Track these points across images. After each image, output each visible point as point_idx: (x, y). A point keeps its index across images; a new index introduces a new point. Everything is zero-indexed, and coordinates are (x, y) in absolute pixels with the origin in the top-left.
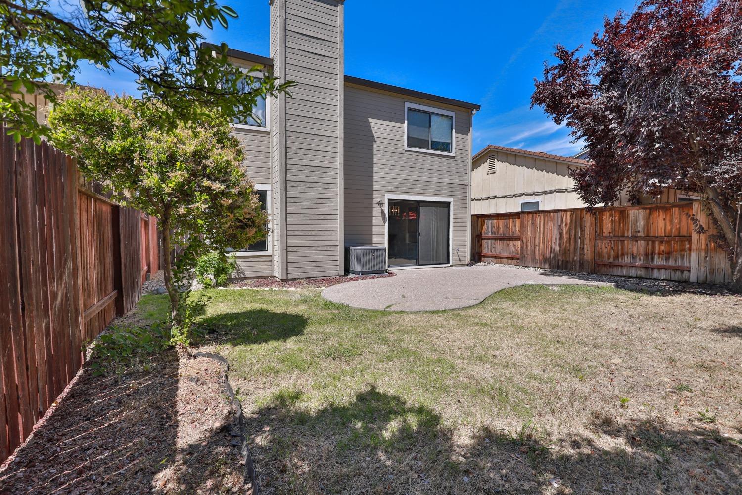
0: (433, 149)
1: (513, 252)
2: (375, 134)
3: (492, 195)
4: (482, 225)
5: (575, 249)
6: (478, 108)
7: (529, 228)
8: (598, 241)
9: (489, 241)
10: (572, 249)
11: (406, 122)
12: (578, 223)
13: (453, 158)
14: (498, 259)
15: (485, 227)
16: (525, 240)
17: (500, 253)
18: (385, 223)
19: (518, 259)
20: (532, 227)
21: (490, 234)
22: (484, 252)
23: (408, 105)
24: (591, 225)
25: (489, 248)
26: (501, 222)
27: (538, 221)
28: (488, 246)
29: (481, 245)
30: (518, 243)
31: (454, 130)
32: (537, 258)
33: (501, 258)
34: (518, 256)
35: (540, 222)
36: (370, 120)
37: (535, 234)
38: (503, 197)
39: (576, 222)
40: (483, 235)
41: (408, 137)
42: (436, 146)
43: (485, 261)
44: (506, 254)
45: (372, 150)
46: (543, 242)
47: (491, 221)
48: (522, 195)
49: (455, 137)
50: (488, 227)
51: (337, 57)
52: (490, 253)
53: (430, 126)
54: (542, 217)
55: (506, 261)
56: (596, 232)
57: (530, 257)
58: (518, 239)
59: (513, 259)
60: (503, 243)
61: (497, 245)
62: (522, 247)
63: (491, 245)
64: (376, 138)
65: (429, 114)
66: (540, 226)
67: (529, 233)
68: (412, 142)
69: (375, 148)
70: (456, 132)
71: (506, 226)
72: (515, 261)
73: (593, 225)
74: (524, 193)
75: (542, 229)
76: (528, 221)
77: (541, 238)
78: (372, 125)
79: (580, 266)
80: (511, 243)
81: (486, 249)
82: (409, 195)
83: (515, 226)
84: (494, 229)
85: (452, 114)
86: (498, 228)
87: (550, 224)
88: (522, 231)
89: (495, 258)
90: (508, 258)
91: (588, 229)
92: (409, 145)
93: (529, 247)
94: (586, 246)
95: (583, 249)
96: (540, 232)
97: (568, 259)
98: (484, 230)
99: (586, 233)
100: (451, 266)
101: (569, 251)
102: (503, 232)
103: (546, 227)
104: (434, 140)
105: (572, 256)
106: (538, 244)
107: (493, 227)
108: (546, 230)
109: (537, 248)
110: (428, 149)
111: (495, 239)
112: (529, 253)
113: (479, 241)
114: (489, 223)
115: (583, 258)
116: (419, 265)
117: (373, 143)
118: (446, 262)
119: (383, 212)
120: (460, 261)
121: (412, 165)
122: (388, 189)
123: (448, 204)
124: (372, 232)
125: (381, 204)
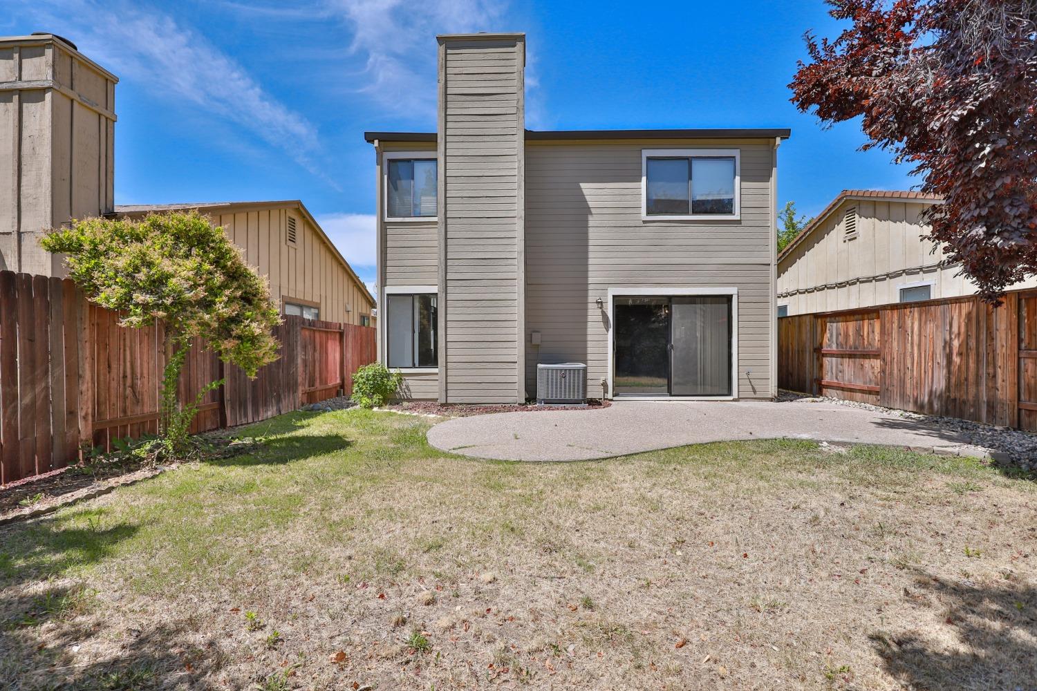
0: (695, 212)
1: (870, 380)
2: (591, 204)
3: (851, 277)
4: (823, 331)
5: (978, 376)
6: (785, 134)
7: (895, 335)
8: (1027, 361)
9: (834, 359)
10: (971, 378)
11: (644, 179)
12: (983, 324)
13: (739, 222)
14: (848, 391)
15: (828, 335)
16: (888, 359)
17: (849, 381)
18: (608, 331)
19: (877, 393)
20: (899, 332)
21: (834, 347)
22: (827, 379)
23: (646, 153)
24: (1009, 328)
25: (834, 371)
26: (852, 326)
27: (909, 322)
28: (832, 368)
29: (821, 366)
30: (877, 363)
31: (738, 179)
32: (908, 393)
33: (851, 390)
34: (878, 388)
35: (913, 324)
36: (582, 185)
37: (905, 348)
38: (868, 280)
39: (978, 322)
40: (825, 349)
41: (648, 200)
42: (701, 207)
43: (828, 394)
44: (859, 384)
45: (587, 227)
46: (919, 363)
47: (835, 324)
48: (900, 275)
49: (739, 190)
50: (831, 335)
51: (514, 111)
52: (836, 381)
53: (690, 178)
54: (916, 315)
55: (859, 395)
56: (1020, 341)
57: (896, 390)
58: (876, 356)
59: (870, 392)
60: (855, 363)
61: (846, 365)
62: (883, 371)
63: (837, 367)
64: (592, 210)
65: (688, 160)
66: (912, 332)
67: (895, 344)
68: (654, 207)
69: (591, 223)
70: (741, 180)
71: (859, 332)
72: (872, 398)
73: (1015, 327)
74: (904, 271)
75: (916, 338)
76: (892, 323)
77: (916, 355)
78: (585, 192)
79: (988, 412)
80: (867, 363)
81: (829, 374)
82: (650, 287)
83: (873, 332)
84: (841, 338)
85: (736, 153)
86: (847, 336)
87: (930, 327)
88: (883, 341)
89: (843, 389)
90: (862, 391)
91: (1004, 336)
92: (648, 213)
93: (895, 371)
94: (999, 371)
95: (994, 376)
96: (912, 344)
97: (965, 397)
98: (826, 340)
99: (999, 345)
100: (734, 400)
101: (966, 379)
102: (854, 342)
103: (923, 334)
104: (698, 198)
105: (972, 390)
106: (909, 365)
107: (838, 334)
108: (923, 338)
109: (909, 373)
110: (687, 213)
111: (842, 356)
112: (895, 384)
113: (818, 359)
114: (833, 328)
115: (995, 396)
116: (671, 395)
117: (587, 218)
118: (726, 393)
119: (604, 315)
120: (755, 392)
121: (656, 242)
122: (612, 280)
123: (729, 298)
124: (586, 344)
125: (600, 304)
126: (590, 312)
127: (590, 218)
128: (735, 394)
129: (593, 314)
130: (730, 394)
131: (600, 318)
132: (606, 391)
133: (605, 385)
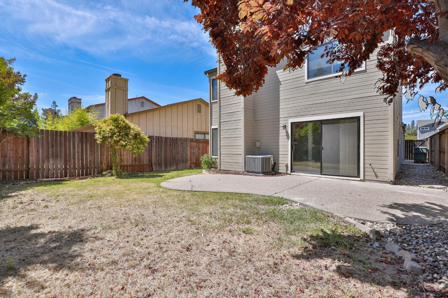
0: (336, 72)
2: (281, 80)
11: (306, 61)
13: (365, 71)
18: (288, 140)
36: (277, 71)
41: (308, 71)
64: (282, 82)
69: (281, 89)
78: (278, 74)
92: (308, 78)
100: (361, 180)
110: (330, 73)
116: (321, 174)
117: (279, 86)
118: (357, 176)
119: (287, 132)
120: (377, 177)
121: (313, 92)
122: (291, 115)
123: (358, 118)
124: (279, 147)
125: (285, 127)
126: (281, 131)
127: (281, 86)
128: (362, 177)
129: (282, 132)
130: (358, 176)
131: (285, 134)
132: (287, 170)
133: (287, 166)
